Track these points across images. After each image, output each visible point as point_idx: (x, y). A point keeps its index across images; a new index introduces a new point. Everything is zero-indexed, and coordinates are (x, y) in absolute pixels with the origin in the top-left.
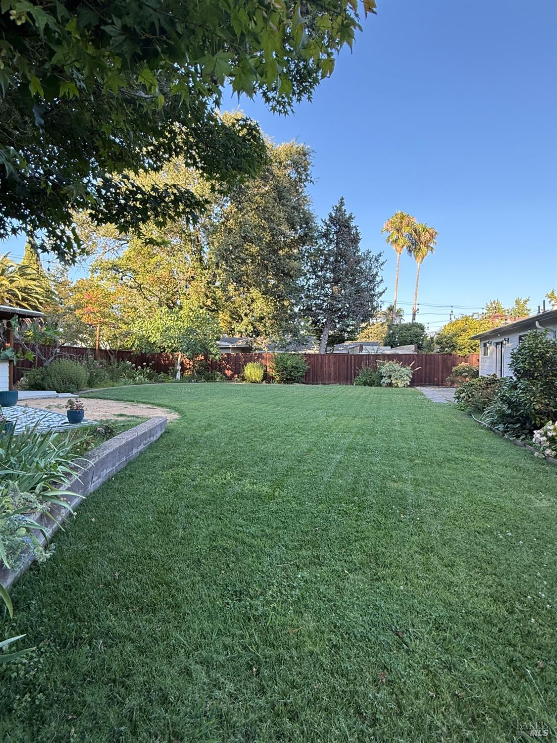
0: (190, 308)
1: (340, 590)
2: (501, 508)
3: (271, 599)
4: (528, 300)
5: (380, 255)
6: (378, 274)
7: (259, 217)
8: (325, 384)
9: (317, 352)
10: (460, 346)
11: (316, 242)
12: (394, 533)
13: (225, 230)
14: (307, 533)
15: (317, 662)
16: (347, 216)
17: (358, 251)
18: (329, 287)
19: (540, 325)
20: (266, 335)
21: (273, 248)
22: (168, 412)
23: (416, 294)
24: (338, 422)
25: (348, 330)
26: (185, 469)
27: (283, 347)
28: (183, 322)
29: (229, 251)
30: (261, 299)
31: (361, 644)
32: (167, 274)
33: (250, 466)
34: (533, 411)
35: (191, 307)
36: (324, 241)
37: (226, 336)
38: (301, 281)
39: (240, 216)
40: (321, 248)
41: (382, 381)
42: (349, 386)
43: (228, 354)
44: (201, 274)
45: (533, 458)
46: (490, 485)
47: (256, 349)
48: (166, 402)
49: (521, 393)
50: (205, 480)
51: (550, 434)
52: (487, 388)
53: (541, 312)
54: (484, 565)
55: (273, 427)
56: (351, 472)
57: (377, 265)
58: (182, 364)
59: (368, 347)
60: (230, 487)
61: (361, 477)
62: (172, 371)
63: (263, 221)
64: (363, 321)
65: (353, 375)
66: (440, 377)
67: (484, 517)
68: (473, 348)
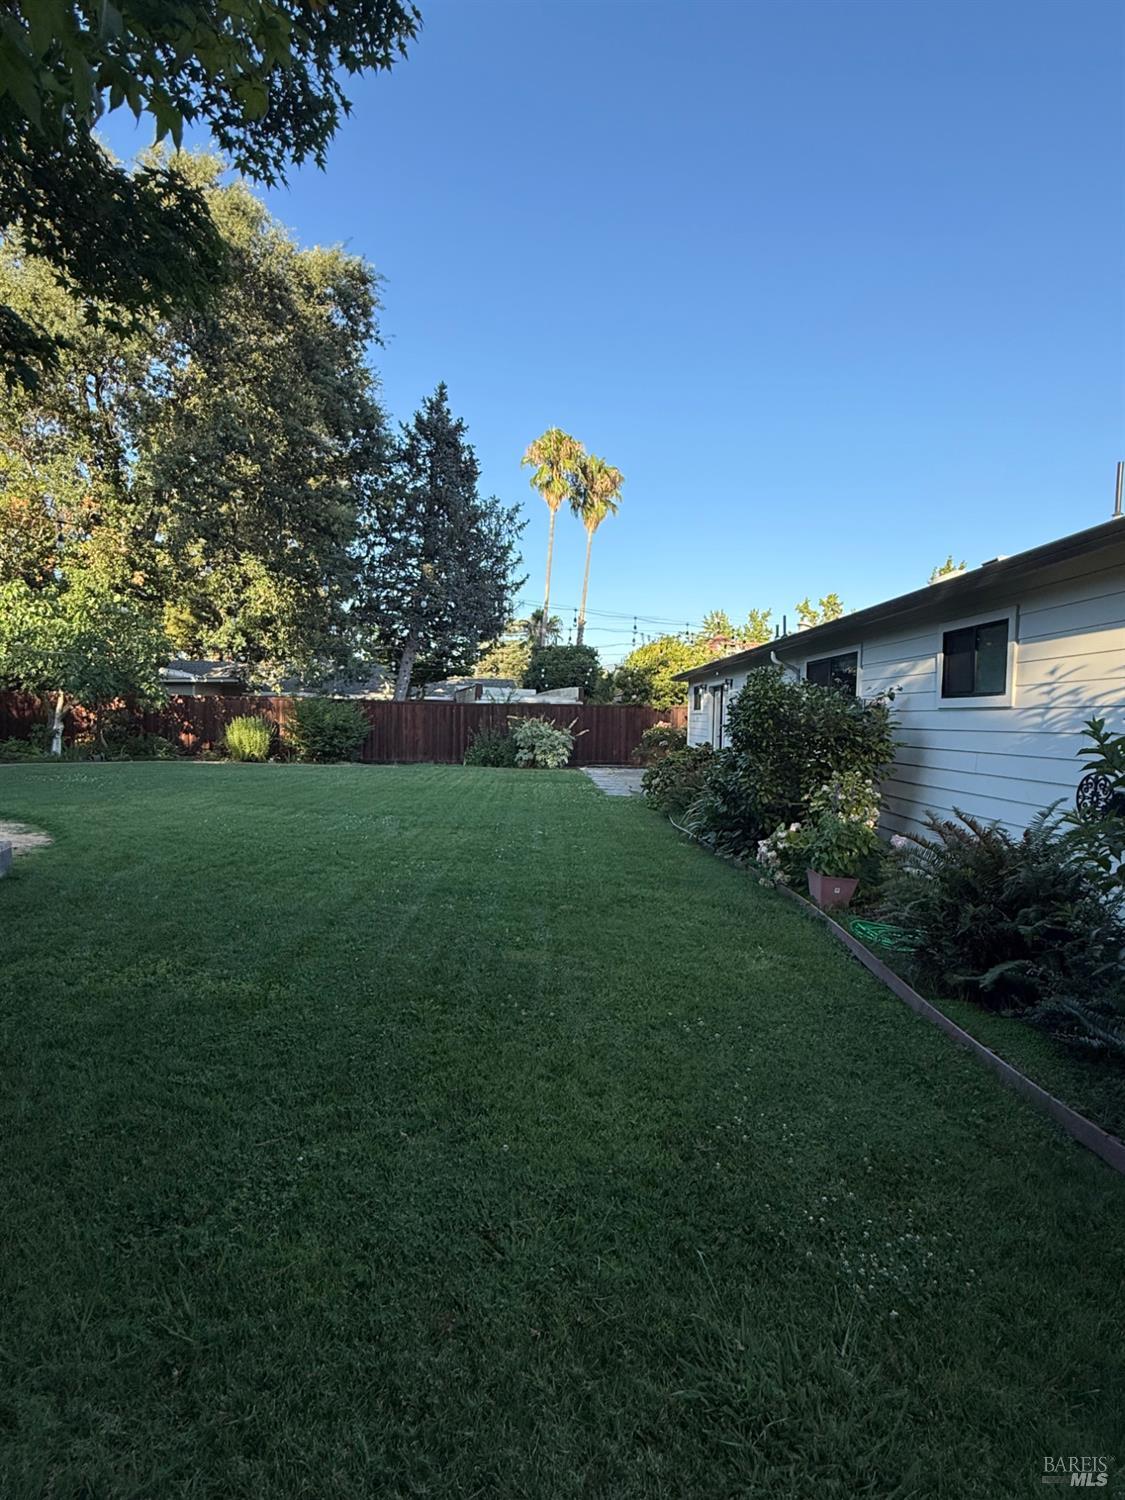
0: (89, 590)
1: (386, 1174)
2: (695, 979)
3: (233, 1217)
4: (769, 614)
5: (516, 509)
6: (514, 546)
7: (261, 400)
8: (404, 763)
9: (391, 697)
10: (657, 691)
11: (389, 469)
12: (504, 1047)
13: (179, 418)
14: (330, 1069)
15: (320, 1324)
16: (453, 423)
17: (475, 496)
18: (414, 563)
19: (777, 657)
20: (278, 657)
21: (293, 469)
22: (20, 832)
23: (585, 591)
24: (423, 838)
25: (455, 653)
26: (51, 960)
27: (314, 686)
28: (70, 620)
29: (188, 466)
30: (267, 579)
31: (413, 1270)
32: (25, 503)
33: (218, 940)
34: (759, 807)
35: (92, 586)
36: (406, 469)
37: (184, 656)
38: (356, 549)
39: (216, 390)
40: (399, 482)
41: (518, 756)
42: (455, 767)
43: (187, 699)
44: (118, 511)
45: (757, 888)
46: (684, 941)
47: (256, 687)
48: (18, 807)
49: (742, 777)
50: (101, 981)
51: (781, 846)
52: (696, 768)
53: (781, 634)
54: (654, 1084)
55: (280, 855)
56: (435, 936)
57: (510, 527)
58: (67, 718)
59: (492, 690)
60: (164, 991)
61: (455, 945)
62: (40, 734)
63: (270, 409)
64: (483, 638)
65: (462, 744)
66: (623, 749)
67: (665, 998)
68: (679, 695)
